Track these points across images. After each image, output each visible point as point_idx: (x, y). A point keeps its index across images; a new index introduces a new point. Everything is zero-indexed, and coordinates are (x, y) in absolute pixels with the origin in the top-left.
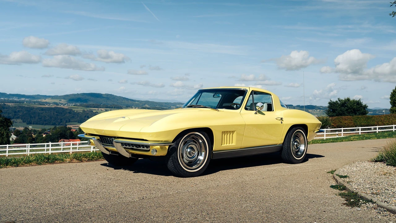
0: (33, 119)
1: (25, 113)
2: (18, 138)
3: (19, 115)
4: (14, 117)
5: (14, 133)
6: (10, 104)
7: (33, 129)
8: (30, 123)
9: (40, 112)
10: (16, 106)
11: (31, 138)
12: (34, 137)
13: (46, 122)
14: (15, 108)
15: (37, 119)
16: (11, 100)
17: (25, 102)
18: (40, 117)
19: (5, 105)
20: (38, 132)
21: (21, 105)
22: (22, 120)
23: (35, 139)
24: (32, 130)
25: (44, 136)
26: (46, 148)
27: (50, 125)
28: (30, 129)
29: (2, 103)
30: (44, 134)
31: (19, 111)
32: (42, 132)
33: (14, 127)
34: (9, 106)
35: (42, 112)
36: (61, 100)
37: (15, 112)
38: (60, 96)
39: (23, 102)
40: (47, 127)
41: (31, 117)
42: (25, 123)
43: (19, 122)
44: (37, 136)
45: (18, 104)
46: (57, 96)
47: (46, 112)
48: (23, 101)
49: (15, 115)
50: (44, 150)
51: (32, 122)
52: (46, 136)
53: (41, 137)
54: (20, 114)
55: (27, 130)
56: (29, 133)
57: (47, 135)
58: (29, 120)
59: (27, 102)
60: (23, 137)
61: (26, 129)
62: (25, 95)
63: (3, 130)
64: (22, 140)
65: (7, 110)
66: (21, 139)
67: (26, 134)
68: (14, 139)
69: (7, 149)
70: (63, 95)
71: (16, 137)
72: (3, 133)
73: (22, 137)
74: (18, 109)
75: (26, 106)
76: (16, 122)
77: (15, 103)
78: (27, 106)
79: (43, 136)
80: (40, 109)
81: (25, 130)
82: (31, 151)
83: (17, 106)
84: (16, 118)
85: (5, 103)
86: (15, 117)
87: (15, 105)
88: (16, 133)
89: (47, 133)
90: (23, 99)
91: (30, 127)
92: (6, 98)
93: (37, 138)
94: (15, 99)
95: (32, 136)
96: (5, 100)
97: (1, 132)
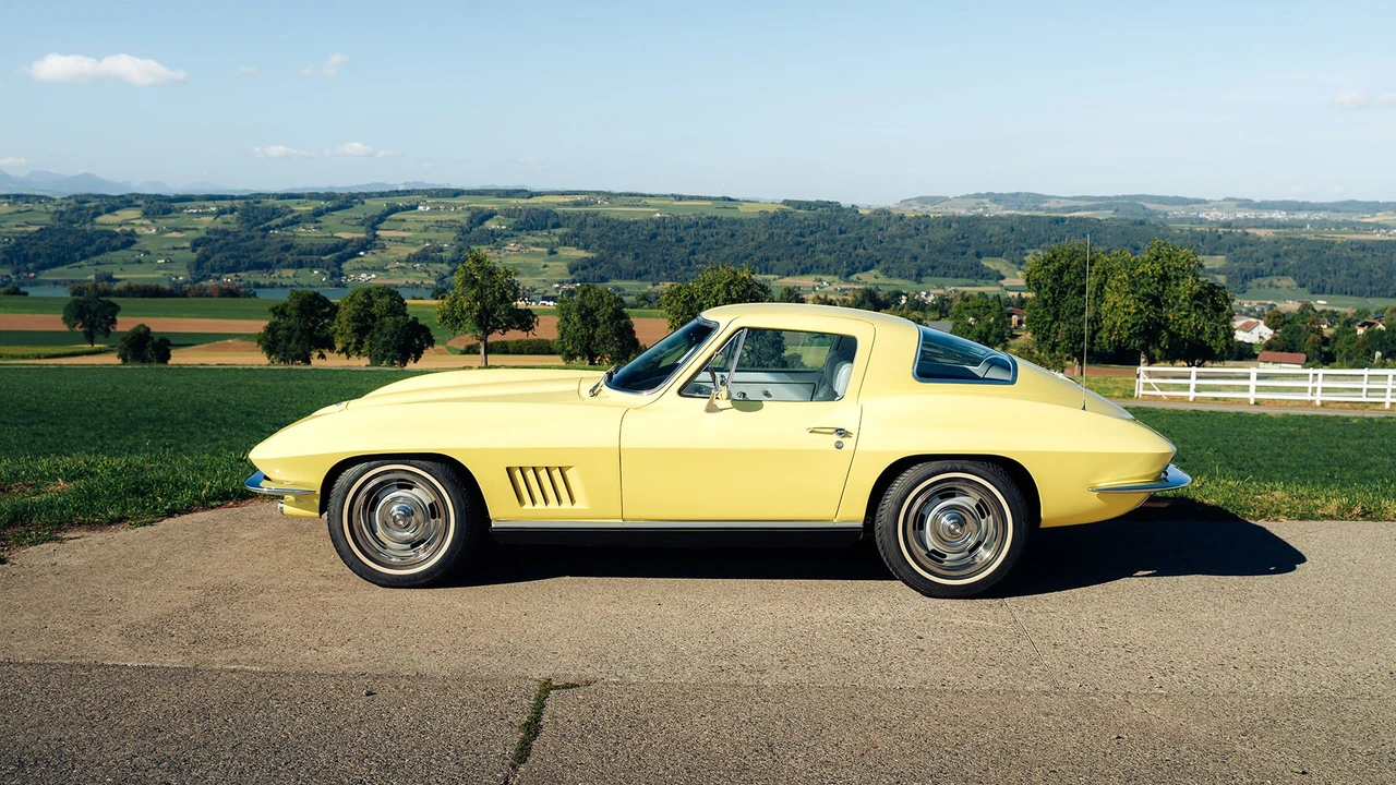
0: (1330, 278)
1: (1305, 258)
2: (1277, 335)
3: (1287, 266)
4: (1271, 270)
5: (1266, 318)
6: (1261, 233)
7: (1329, 308)
8: (1320, 290)
9: (1355, 254)
10: (1279, 239)
11: (1318, 338)
12: (1326, 335)
13: (1374, 288)
14: (1276, 242)
15: (1344, 276)
16: (1264, 221)
17: (1308, 227)
18: (1355, 272)
19: (1247, 234)
20: (1342, 320)
21: (1296, 233)
22: (1295, 279)
23: (1331, 341)
24: (1324, 311)
25: (1360, 331)
27: (1387, 297)
28: (1318, 308)
29: (1239, 231)
30: (1362, 326)
31: (1286, 253)
32: (1355, 318)
33: (1270, 302)
34: (1259, 238)
35: (1361, 254)
37: (1277, 256)
39: (1301, 225)
40: (1375, 304)
41: (1324, 272)
42: (1305, 289)
43: (1288, 287)
44: (1338, 331)
45: (1287, 230)
47: (1374, 255)
48: (1301, 221)
49: (1275, 265)
51: (1328, 288)
52: (1368, 333)
53: (1352, 335)
54: (1291, 262)
55: (1310, 311)
56: (1313, 323)
57: (1370, 330)
58: (1317, 280)
59: (1313, 223)
60: (1292, 333)
61: (1306, 307)
62: (1308, 203)
63: (1203, 319)
64: (1290, 341)
65: (1252, 249)
66: (1288, 339)
67: (1303, 323)
68: (1267, 338)
69: (1193, 382)
71: (1271, 332)
72: (1203, 328)
73: (1289, 333)
74: (1285, 247)
75: (1311, 237)
76: (1277, 287)
77: (1278, 228)
78: (1313, 238)
79: (1356, 331)
80: (1354, 246)
81: (1302, 313)
83: (1281, 236)
84: (1277, 275)
85: (1248, 230)
86: (1274, 272)
87: (1278, 233)
88: (1273, 322)
89: (1370, 325)
90: (1302, 216)
91: (1321, 303)
92: (1251, 214)
93: (1336, 339)
94: (1278, 215)
95: (1320, 331)
96: (1246, 219)
97: (1196, 326)
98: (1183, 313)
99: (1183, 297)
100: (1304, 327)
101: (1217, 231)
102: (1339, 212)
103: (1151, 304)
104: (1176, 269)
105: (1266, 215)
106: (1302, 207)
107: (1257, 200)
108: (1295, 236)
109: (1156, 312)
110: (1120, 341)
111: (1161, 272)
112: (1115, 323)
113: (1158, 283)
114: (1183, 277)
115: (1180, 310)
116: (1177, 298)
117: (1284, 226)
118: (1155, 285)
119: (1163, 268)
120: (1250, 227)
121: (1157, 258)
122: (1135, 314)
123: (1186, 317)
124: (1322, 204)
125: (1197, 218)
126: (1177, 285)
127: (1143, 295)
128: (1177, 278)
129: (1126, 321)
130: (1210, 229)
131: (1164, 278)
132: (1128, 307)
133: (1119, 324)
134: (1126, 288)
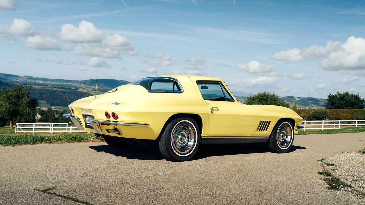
0: (55, 101)
1: (49, 95)
2: (42, 117)
3: (44, 97)
4: (39, 98)
5: (39, 112)
6: (36, 87)
7: (56, 110)
8: (53, 104)
9: (62, 94)
10: (41, 89)
11: (54, 118)
12: (56, 117)
13: (68, 104)
14: (40, 90)
15: (59, 101)
16: (37, 83)
17: (49, 86)
18: (62, 99)
19: (32, 87)
20: (60, 113)
21: (46, 87)
22: (46, 101)
23: (58, 119)
24: (55, 110)
26: (67, 127)
28: (53, 110)
29: (29, 86)
31: (43, 93)
32: (63, 112)
33: (39, 108)
34: (35, 88)
35: (64, 95)
36: (81, 85)
37: (41, 94)
38: (80, 81)
39: (47, 85)
41: (54, 99)
42: (49, 104)
43: (44, 103)
44: (59, 116)
45: (43, 86)
46: (78, 81)
47: (67, 95)
48: (47, 84)
49: (40, 96)
50: (65, 129)
51: (55, 104)
53: (62, 117)
54: (45, 96)
55: (51, 110)
56: (52, 114)
58: (52, 102)
59: (51, 85)
60: (46, 117)
61: (50, 109)
62: (49, 79)
63: (30, 110)
64: (46, 119)
65: (33, 91)
66: (45, 118)
68: (39, 118)
69: (34, 127)
70: (83, 80)
71: (40, 116)
72: (30, 113)
73: (45, 117)
74: (43, 92)
75: (50, 89)
76: (41, 103)
77: (41, 86)
78: (51, 89)
80: (62, 92)
81: (49, 111)
82: (54, 129)
83: (42, 88)
84: (41, 99)
85: (32, 86)
86: (40, 99)
87: (41, 87)
88: (41, 113)
90: (47, 82)
91: (53, 108)
92: (33, 81)
93: (59, 118)
94: (41, 82)
95: (54, 116)
96: (32, 83)
97: (28, 112)
98: (24, 108)
99: (24, 103)
100: (50, 115)
101: (23, 86)
102: (58, 82)
103: (14, 105)
104: (22, 94)
105: (37, 82)
106: (47, 80)
107: (35, 77)
108: (46, 88)
109: (16, 107)
110: (3, 117)
111: (17, 95)
112: (2, 111)
113: (16, 98)
114: (24, 97)
115: (23, 107)
116: (22, 103)
117: (43, 85)
118: (15, 99)
119: (17, 94)
120: (33, 85)
121: (15, 90)
122: (9, 108)
123: (25, 109)
124: (53, 79)
125: (16, 81)
126: (22, 99)
127: (11, 102)
128: (22, 97)
129: (6, 110)
130: (21, 85)
131: (18, 97)
132: (6, 105)
133: (3, 111)
134: (5, 99)
